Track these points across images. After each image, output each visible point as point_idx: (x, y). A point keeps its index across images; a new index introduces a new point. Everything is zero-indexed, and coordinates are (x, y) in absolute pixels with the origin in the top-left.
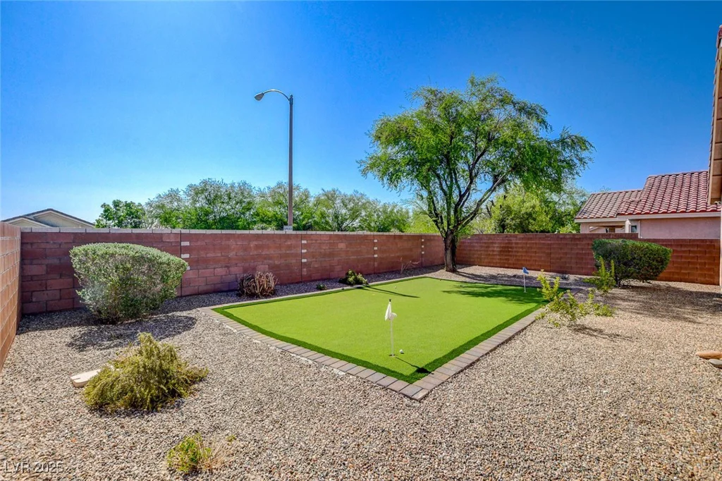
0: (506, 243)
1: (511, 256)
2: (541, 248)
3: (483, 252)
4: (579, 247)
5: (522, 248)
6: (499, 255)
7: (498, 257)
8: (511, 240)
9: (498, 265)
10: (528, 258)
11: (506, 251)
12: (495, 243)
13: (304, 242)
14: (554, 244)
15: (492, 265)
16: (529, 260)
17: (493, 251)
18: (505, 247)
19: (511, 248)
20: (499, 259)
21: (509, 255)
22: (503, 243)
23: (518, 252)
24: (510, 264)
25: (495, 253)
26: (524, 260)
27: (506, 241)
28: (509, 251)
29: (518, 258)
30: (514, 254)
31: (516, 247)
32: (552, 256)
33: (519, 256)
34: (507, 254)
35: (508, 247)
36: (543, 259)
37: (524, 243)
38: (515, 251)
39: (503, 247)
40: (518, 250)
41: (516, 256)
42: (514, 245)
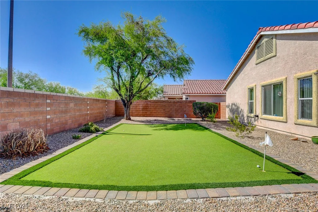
0: (146, 105)
1: (148, 111)
2: (161, 107)
3: (134, 110)
4: (176, 106)
5: (153, 107)
6: (142, 111)
7: (141, 112)
8: (148, 103)
9: (142, 116)
10: (155, 112)
11: (146, 109)
12: (140, 105)
13: (48, 101)
14: (166, 105)
15: (138, 116)
16: (156, 113)
17: (139, 109)
18: (145, 107)
19: (148, 107)
20: (142, 113)
21: (146, 111)
22: (144, 105)
23: (151, 109)
24: (147, 115)
25: (140, 110)
27: (146, 104)
28: (147, 109)
29: (151, 112)
30: (149, 110)
31: (150, 107)
32: (166, 110)
33: (152, 111)
34: (146, 110)
35: (146, 107)
36: (162, 112)
37: (154, 105)
38: (150, 109)
39: (144, 107)
40: (151, 108)
41: (150, 111)
42: (149, 106)
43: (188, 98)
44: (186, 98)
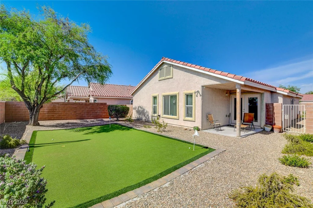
0: (52, 107)
1: (55, 113)
2: (71, 109)
4: (88, 108)
5: (62, 109)
6: (48, 114)
7: (47, 115)
8: (55, 105)
9: (47, 119)
10: (65, 114)
11: (52, 111)
14: (77, 107)
15: (42, 119)
16: (66, 115)
18: (52, 109)
19: (55, 109)
20: (47, 116)
21: (53, 114)
22: (51, 107)
23: (59, 111)
24: (55, 118)
25: (44, 113)
26: (63, 115)
27: (52, 106)
28: (54, 111)
29: (59, 114)
30: (57, 112)
31: (58, 109)
32: (77, 112)
33: (60, 113)
34: (53, 112)
35: (53, 109)
36: (72, 114)
37: (63, 107)
38: (58, 111)
39: (50, 109)
40: (59, 110)
41: (58, 113)
42: (57, 108)
43: (96, 100)
44: (94, 100)
